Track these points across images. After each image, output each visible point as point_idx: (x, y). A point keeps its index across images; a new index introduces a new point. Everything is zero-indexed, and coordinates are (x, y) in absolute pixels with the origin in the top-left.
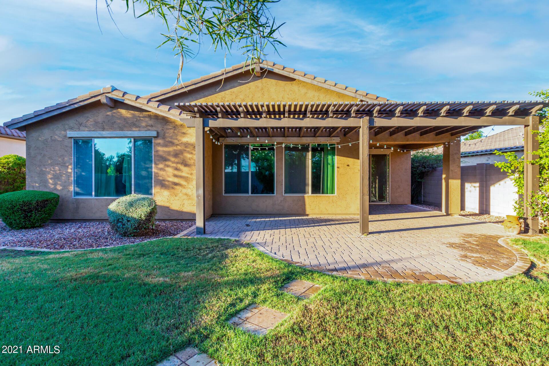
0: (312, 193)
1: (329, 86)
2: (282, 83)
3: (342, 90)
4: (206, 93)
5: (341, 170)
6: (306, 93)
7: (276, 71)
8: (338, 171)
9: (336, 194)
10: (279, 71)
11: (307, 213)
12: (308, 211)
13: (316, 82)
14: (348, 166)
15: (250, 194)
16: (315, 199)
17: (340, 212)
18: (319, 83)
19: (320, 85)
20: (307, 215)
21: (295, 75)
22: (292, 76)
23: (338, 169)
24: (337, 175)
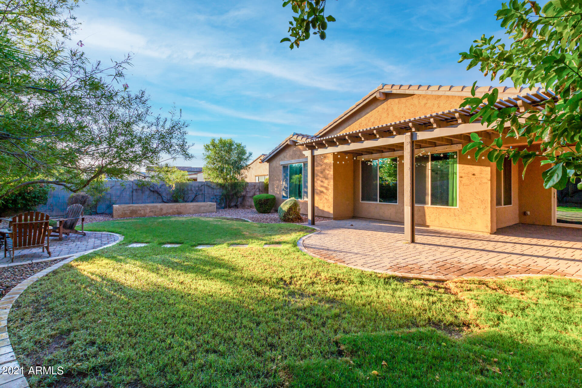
0: (433, 203)
1: (444, 92)
2: (403, 100)
3: (459, 93)
4: (350, 122)
5: (465, 180)
6: (426, 103)
7: (394, 92)
8: (460, 181)
9: (458, 207)
10: (397, 91)
11: (427, 224)
12: (428, 222)
13: (430, 92)
14: (474, 175)
15: (378, 202)
16: (435, 210)
17: (463, 227)
18: (433, 92)
19: (434, 93)
20: (428, 226)
21: (410, 91)
22: (408, 92)
23: (461, 179)
24: (460, 186)
